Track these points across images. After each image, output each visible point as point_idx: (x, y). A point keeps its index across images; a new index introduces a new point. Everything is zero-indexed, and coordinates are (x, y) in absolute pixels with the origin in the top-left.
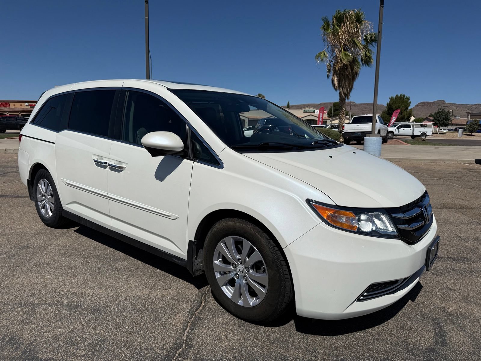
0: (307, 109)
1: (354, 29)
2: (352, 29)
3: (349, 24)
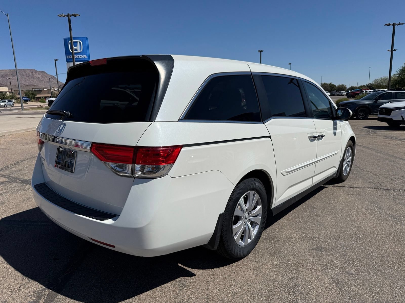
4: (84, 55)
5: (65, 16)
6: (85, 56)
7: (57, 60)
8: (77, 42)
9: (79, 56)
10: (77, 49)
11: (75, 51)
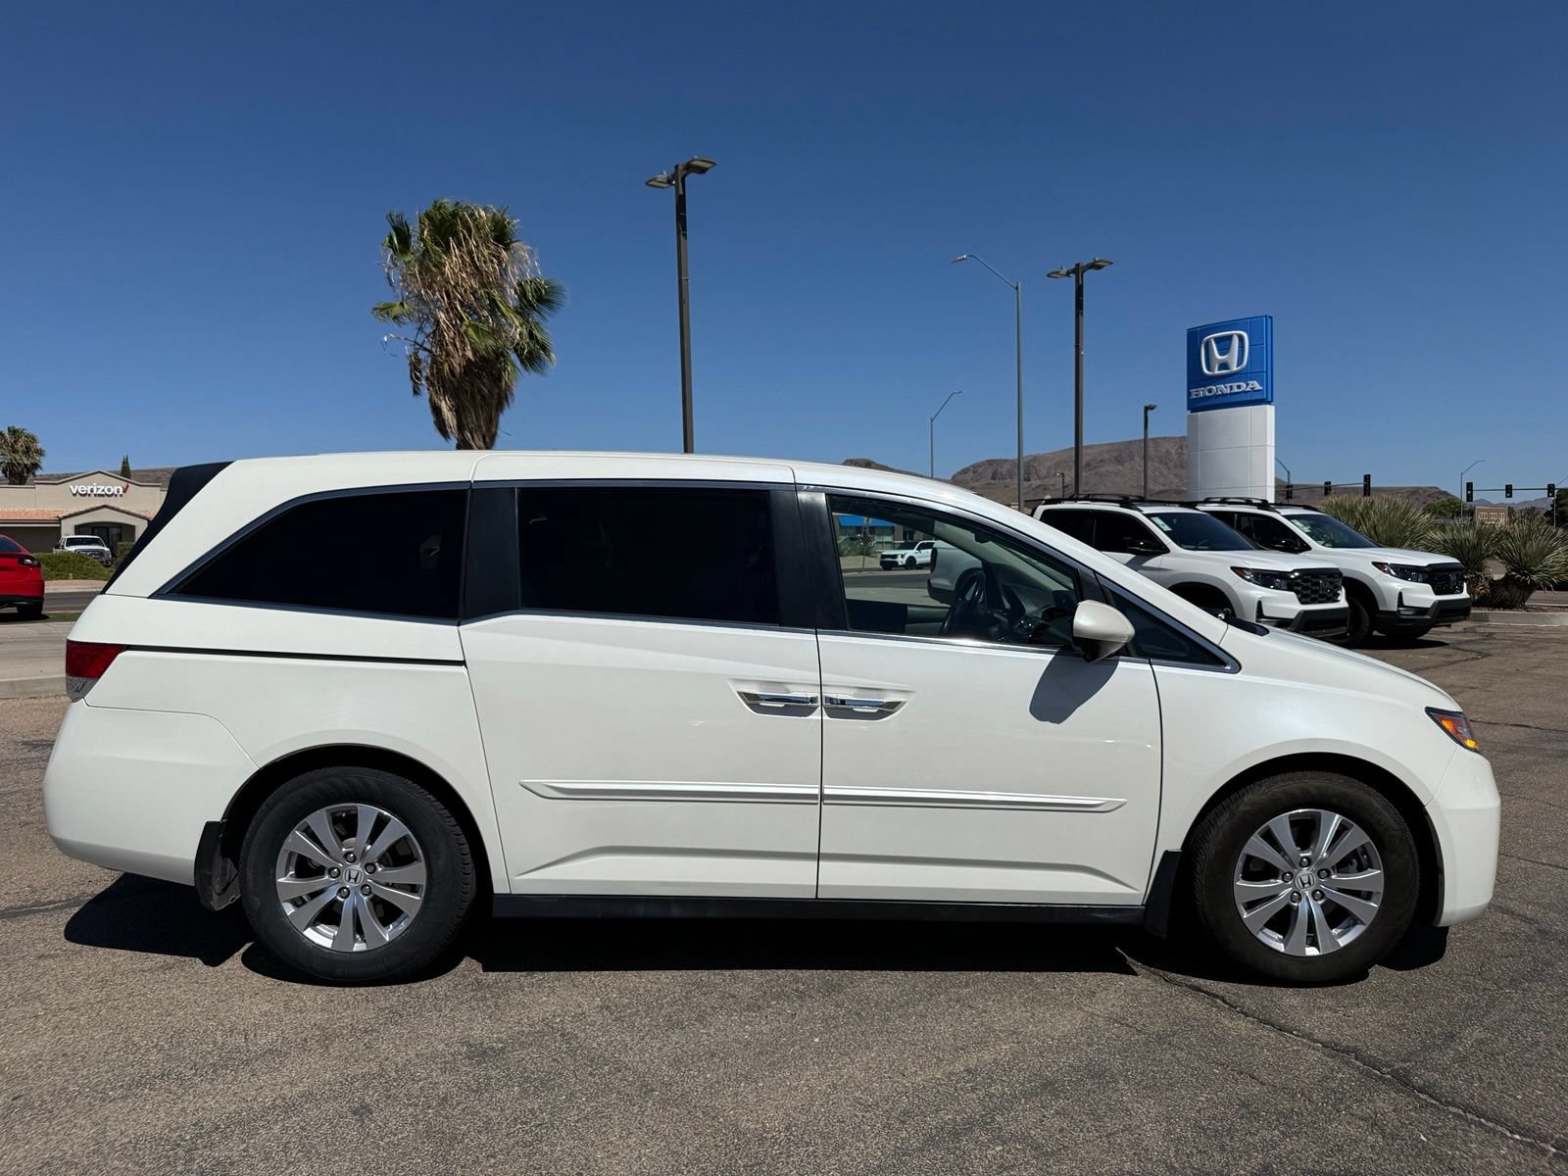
1: (492, 261)
2: (485, 262)
3: (477, 247)
4: (1251, 380)
5: (1068, 274)
6: (1255, 382)
7: (1152, 408)
8: (1230, 337)
9: (1231, 387)
10: (1229, 362)
11: (1220, 369)
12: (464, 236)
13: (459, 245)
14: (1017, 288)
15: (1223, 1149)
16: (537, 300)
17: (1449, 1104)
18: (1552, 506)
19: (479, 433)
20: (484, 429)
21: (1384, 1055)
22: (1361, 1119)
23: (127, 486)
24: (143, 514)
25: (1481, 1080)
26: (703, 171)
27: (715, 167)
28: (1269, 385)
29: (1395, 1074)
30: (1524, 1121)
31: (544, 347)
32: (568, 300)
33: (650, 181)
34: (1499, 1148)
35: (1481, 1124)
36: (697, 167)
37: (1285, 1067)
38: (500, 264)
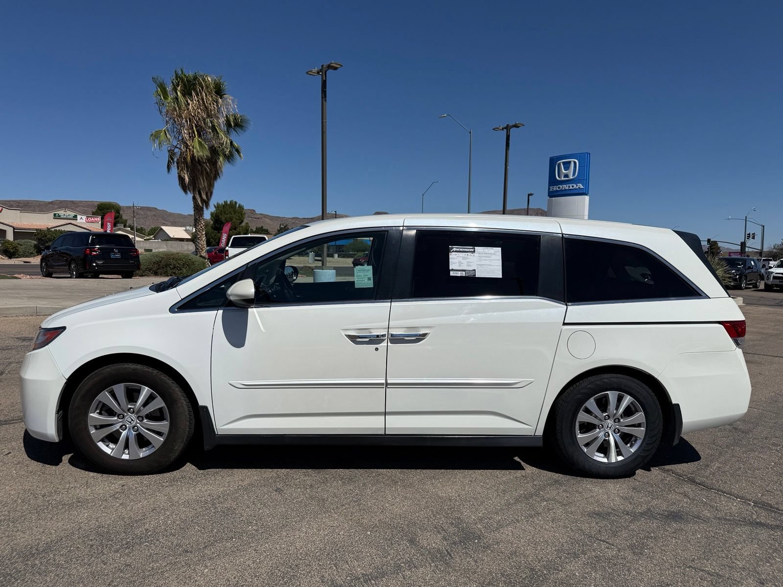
0: (61, 213)
1: (213, 104)
2: (210, 104)
3: (206, 96)
4: (579, 183)
5: (503, 129)
6: (581, 184)
7: (531, 195)
8: (570, 162)
9: (569, 186)
10: (569, 174)
11: (564, 177)
12: (200, 90)
13: (197, 95)
14: (470, 133)
15: (631, 503)
16: (236, 125)
17: (712, 489)
18: (708, 249)
19: (204, 191)
20: (207, 189)
21: (683, 472)
22: (680, 493)
23: (2, 209)
24: (10, 224)
25: (722, 481)
26: (336, 69)
27: (342, 67)
28: (587, 185)
29: (689, 479)
30: (740, 494)
31: (238, 151)
32: (251, 127)
33: (309, 72)
34: (733, 503)
35: (725, 496)
36: (333, 67)
37: (647, 476)
38: (217, 106)
